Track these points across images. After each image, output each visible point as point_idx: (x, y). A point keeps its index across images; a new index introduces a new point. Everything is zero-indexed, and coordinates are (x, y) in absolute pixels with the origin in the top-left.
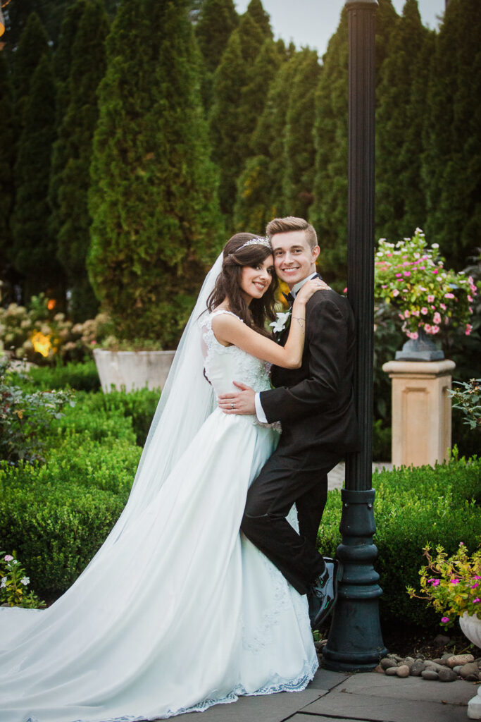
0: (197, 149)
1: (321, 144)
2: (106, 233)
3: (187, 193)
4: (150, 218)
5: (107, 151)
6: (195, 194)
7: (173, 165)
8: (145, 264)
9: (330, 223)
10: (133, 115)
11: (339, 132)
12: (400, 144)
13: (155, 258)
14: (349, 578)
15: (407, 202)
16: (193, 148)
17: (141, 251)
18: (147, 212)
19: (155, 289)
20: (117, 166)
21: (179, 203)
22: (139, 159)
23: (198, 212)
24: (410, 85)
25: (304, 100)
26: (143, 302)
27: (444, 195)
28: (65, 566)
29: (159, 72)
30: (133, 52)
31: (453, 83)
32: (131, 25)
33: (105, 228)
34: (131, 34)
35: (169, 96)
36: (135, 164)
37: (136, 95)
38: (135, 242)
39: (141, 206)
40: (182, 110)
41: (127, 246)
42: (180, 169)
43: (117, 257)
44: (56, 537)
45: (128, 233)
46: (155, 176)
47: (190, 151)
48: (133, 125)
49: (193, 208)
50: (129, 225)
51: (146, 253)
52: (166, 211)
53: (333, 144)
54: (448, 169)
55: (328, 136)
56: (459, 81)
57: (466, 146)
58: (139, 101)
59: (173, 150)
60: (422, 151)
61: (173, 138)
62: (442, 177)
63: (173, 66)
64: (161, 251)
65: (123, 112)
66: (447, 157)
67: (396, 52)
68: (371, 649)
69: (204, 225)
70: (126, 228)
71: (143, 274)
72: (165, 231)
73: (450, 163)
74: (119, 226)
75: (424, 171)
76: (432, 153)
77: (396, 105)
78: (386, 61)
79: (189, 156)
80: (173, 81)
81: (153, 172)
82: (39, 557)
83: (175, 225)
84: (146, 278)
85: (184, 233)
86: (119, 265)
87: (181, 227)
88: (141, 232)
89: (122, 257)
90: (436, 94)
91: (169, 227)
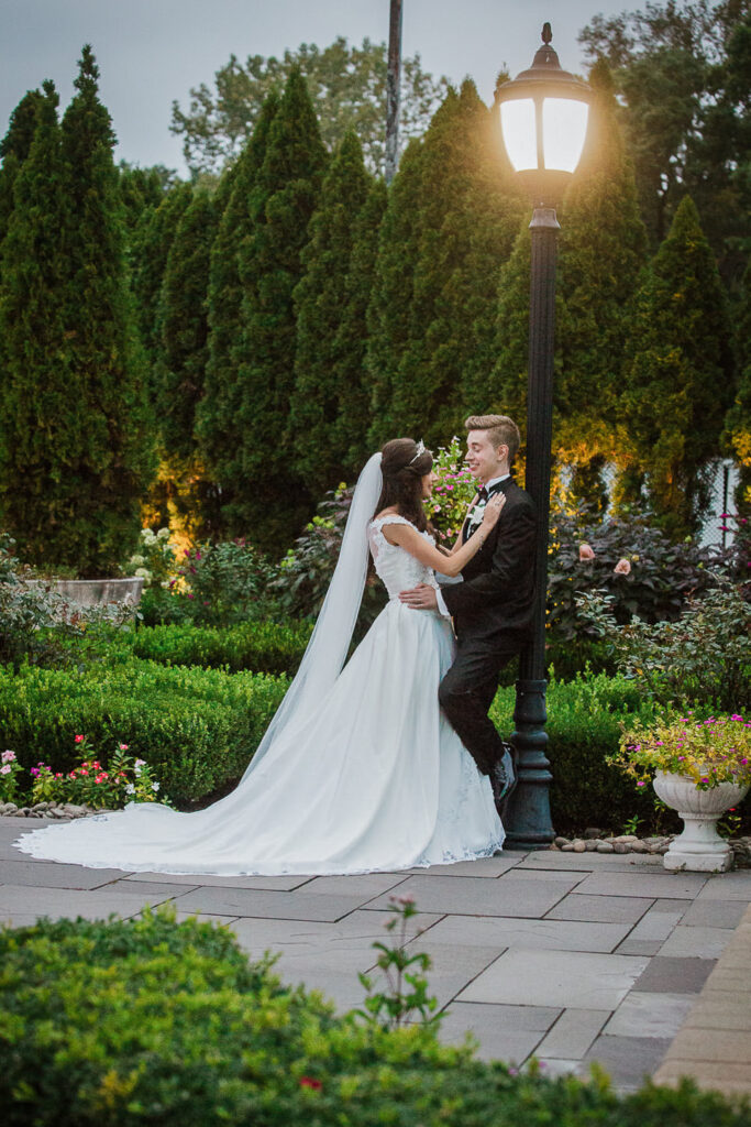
0: (128, 327)
1: (216, 319)
2: (15, 429)
3: (117, 383)
4: (70, 413)
5: (17, 327)
6: (126, 385)
7: (100, 348)
8: (64, 469)
9: (231, 426)
10: (51, 282)
11: (245, 305)
12: (334, 325)
13: (77, 463)
14: (526, 762)
15: (342, 401)
16: (123, 327)
17: (62, 453)
18: (66, 405)
19: (73, 502)
20: (31, 345)
21: (108, 395)
22: (58, 339)
23: (129, 407)
24: (350, 248)
25: (189, 260)
26: (57, 517)
27: (398, 393)
28: (192, 773)
29: (84, 229)
30: (52, 202)
31: (414, 250)
32: (49, 167)
33: (14, 424)
34: (50, 179)
35: (97, 260)
36: (54, 344)
37: (56, 258)
38: (53, 442)
39: (60, 396)
40: (113, 278)
41: (43, 447)
42: (108, 353)
43: (29, 461)
44: (187, 742)
45: (45, 430)
46: (78, 360)
47: (120, 331)
48: (51, 295)
49: (124, 402)
50: (46, 420)
51: (68, 456)
52: (90, 405)
53: (235, 321)
54: (404, 361)
55: (229, 310)
56: (422, 248)
57: (429, 332)
58: (60, 265)
59: (101, 329)
60: (365, 335)
61: (99, 313)
62: (396, 370)
63: (101, 223)
64: (85, 454)
65: (41, 278)
66: (402, 345)
67: (331, 204)
68: (545, 830)
69: (136, 423)
70: (41, 424)
71: (62, 482)
72: (91, 429)
73: (406, 353)
74: (32, 421)
75: (369, 362)
76: (381, 339)
77: (330, 273)
78: (316, 216)
79: (119, 337)
80: (101, 241)
81: (75, 355)
82: (166, 764)
83: (101, 422)
84: (65, 487)
85: (111, 432)
86: (28, 469)
87: (109, 426)
88: (60, 430)
89: (35, 460)
90: (390, 264)
91: (95, 424)
